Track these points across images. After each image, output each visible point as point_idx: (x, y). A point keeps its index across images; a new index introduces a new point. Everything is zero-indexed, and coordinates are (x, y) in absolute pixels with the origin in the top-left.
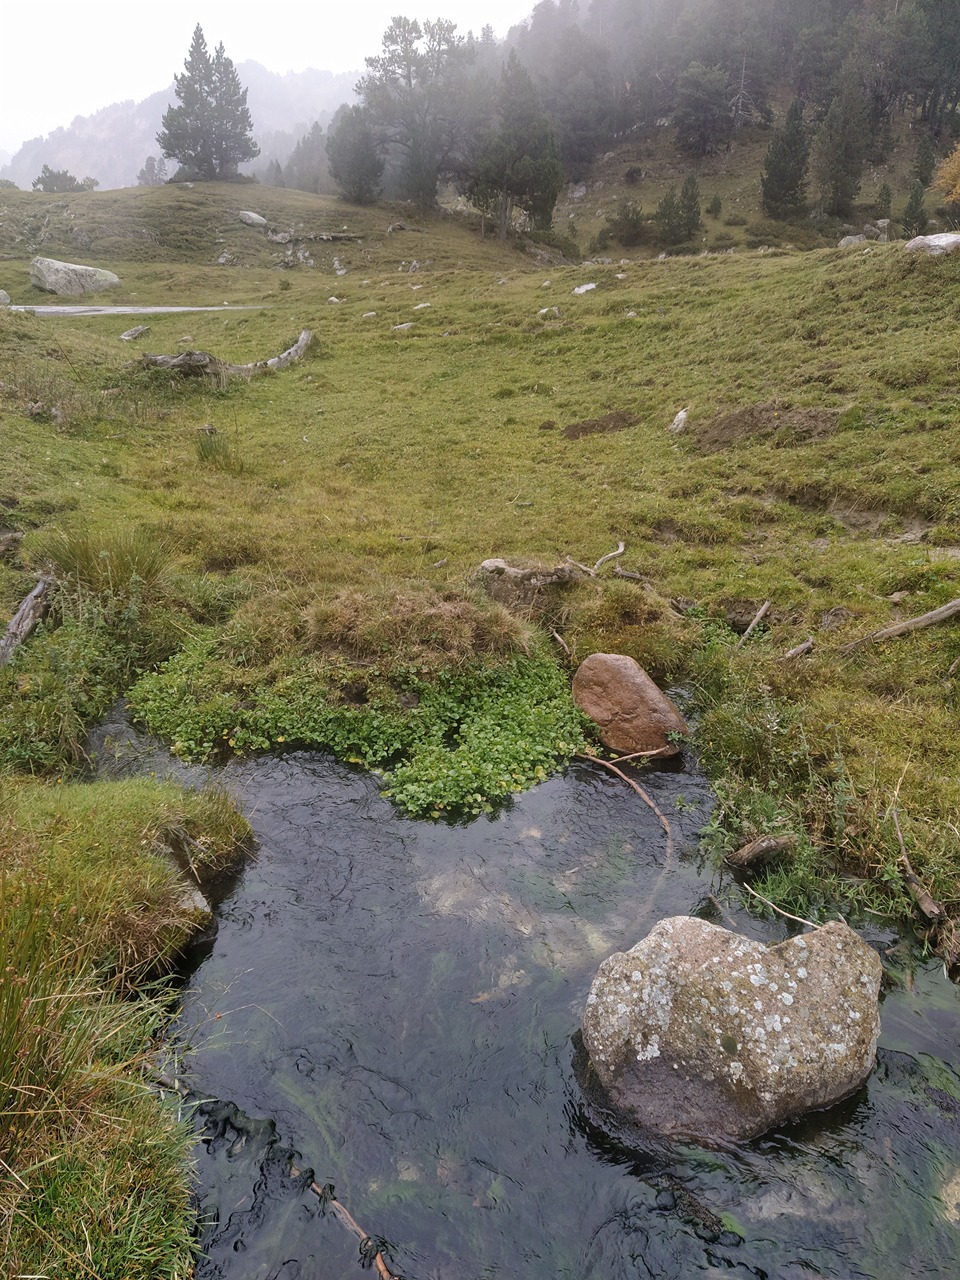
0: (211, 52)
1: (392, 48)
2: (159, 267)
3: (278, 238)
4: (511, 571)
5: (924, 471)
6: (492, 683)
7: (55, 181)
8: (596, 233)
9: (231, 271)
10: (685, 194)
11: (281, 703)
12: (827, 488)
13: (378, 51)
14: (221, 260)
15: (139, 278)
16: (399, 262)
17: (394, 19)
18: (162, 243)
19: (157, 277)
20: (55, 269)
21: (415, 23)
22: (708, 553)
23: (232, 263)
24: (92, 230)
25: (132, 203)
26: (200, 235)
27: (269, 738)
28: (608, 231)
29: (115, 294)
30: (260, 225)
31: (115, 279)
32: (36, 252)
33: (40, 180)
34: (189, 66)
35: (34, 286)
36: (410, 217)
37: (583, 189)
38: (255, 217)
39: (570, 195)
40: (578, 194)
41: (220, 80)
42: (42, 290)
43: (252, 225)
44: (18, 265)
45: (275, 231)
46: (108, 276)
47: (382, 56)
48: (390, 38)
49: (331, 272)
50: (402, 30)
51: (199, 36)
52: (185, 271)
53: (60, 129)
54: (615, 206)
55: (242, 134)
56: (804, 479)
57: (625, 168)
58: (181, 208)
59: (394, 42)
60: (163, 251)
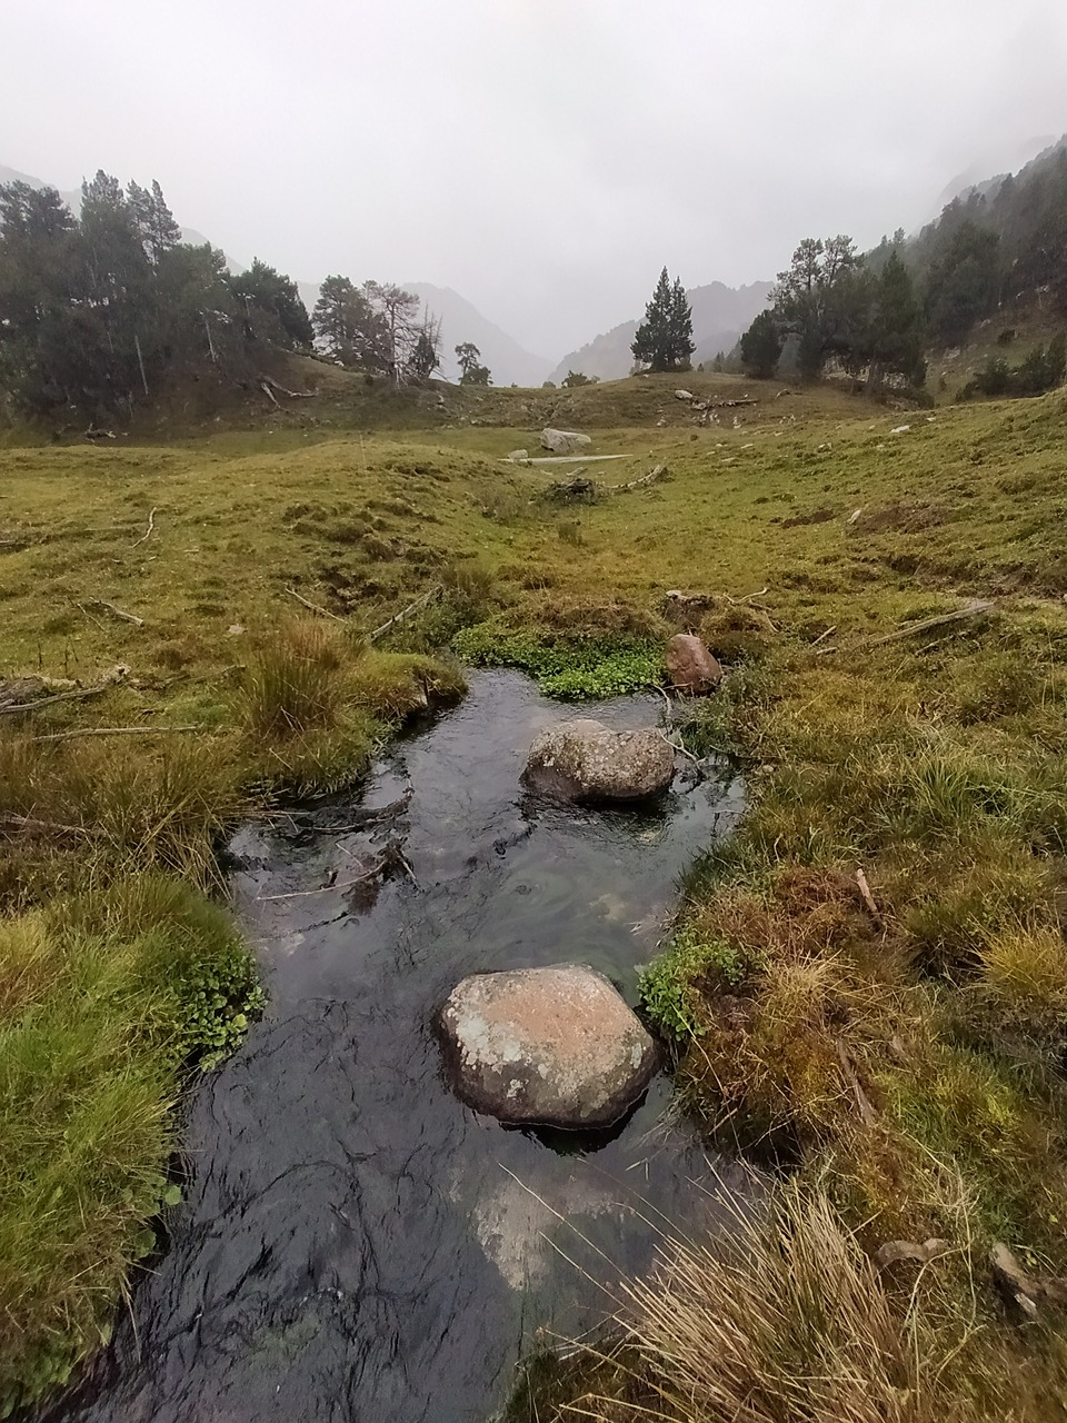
0: (671, 285)
1: (799, 263)
2: (617, 431)
3: (698, 407)
4: (681, 597)
5: (980, 548)
6: (626, 648)
7: (575, 380)
8: (963, 386)
9: (662, 431)
10: (1053, 347)
11: (515, 645)
12: (917, 559)
13: (788, 267)
14: (659, 424)
15: (605, 438)
16: (781, 417)
17: (802, 242)
18: (623, 415)
19: (616, 437)
20: (553, 435)
21: (819, 242)
22: (819, 597)
23: (665, 425)
24: (582, 410)
25: (609, 391)
26: (647, 408)
27: (505, 660)
28: (975, 383)
29: (587, 449)
30: (687, 399)
31: (590, 440)
32: (548, 426)
33: (566, 380)
34: (657, 297)
35: (543, 447)
36: (796, 384)
37: (958, 352)
38: (685, 394)
39: (945, 357)
40: (952, 356)
41: (675, 303)
42: (546, 448)
43: (683, 399)
44: (536, 434)
45: (697, 402)
46: (584, 438)
47: (791, 270)
48: (798, 256)
49: (731, 426)
50: (810, 248)
51: (664, 275)
52: (632, 432)
53: (587, 345)
54: (986, 363)
55: (686, 338)
56: (904, 553)
57: (1001, 331)
58: (638, 391)
59: (801, 258)
60: (624, 420)
